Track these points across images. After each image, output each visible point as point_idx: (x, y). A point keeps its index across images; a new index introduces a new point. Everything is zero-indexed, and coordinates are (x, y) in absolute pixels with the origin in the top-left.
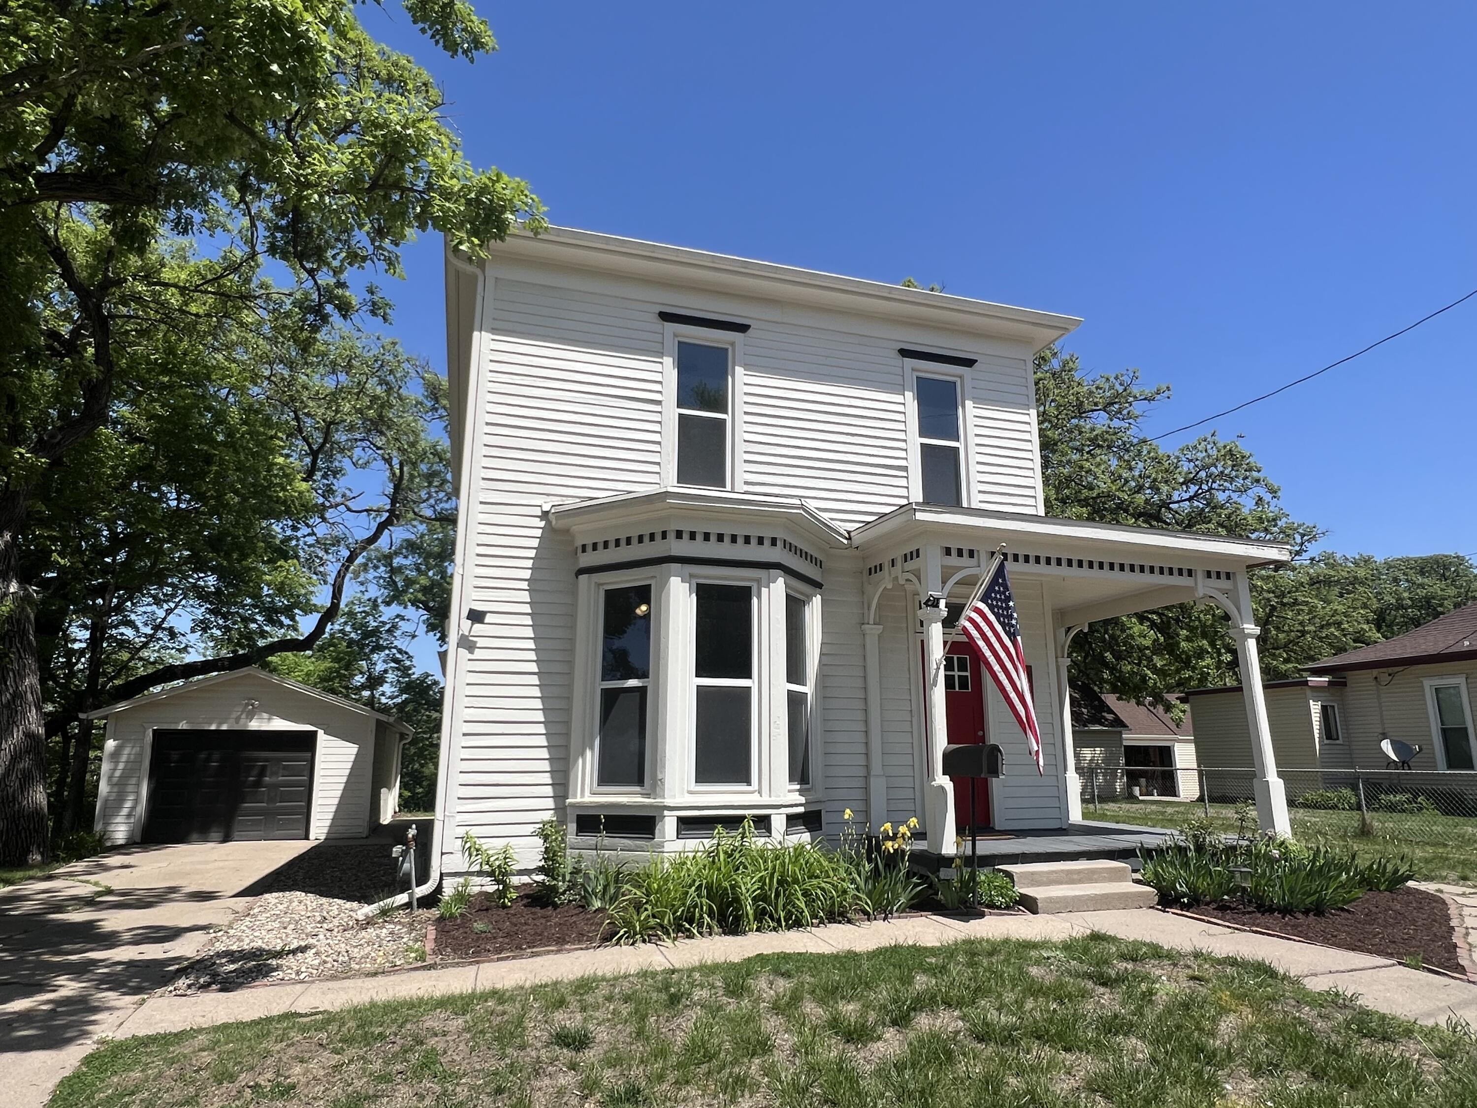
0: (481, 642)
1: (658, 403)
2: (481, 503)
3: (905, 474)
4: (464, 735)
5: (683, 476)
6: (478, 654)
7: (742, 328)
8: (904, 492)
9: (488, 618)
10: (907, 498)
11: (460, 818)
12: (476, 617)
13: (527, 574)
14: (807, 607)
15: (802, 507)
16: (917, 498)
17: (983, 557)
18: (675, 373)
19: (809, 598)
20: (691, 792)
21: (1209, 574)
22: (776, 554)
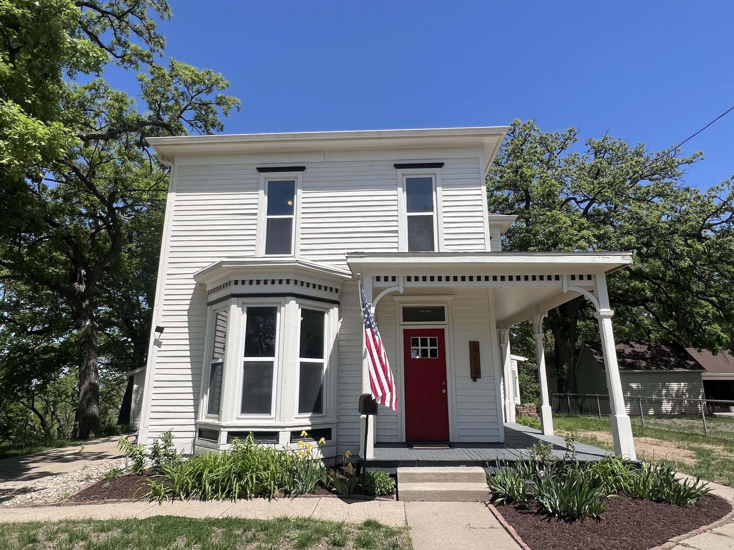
0: (164, 342)
1: (255, 214)
2: (168, 274)
3: (396, 235)
4: (154, 387)
5: (269, 250)
6: (163, 348)
7: (302, 169)
8: (395, 245)
9: (165, 330)
10: (398, 248)
11: (151, 428)
12: (160, 330)
13: (187, 307)
14: (326, 315)
15: (297, 261)
16: (404, 247)
17: (401, 280)
18: (266, 198)
19: (328, 310)
20: (238, 419)
21: (573, 278)
22: (291, 288)
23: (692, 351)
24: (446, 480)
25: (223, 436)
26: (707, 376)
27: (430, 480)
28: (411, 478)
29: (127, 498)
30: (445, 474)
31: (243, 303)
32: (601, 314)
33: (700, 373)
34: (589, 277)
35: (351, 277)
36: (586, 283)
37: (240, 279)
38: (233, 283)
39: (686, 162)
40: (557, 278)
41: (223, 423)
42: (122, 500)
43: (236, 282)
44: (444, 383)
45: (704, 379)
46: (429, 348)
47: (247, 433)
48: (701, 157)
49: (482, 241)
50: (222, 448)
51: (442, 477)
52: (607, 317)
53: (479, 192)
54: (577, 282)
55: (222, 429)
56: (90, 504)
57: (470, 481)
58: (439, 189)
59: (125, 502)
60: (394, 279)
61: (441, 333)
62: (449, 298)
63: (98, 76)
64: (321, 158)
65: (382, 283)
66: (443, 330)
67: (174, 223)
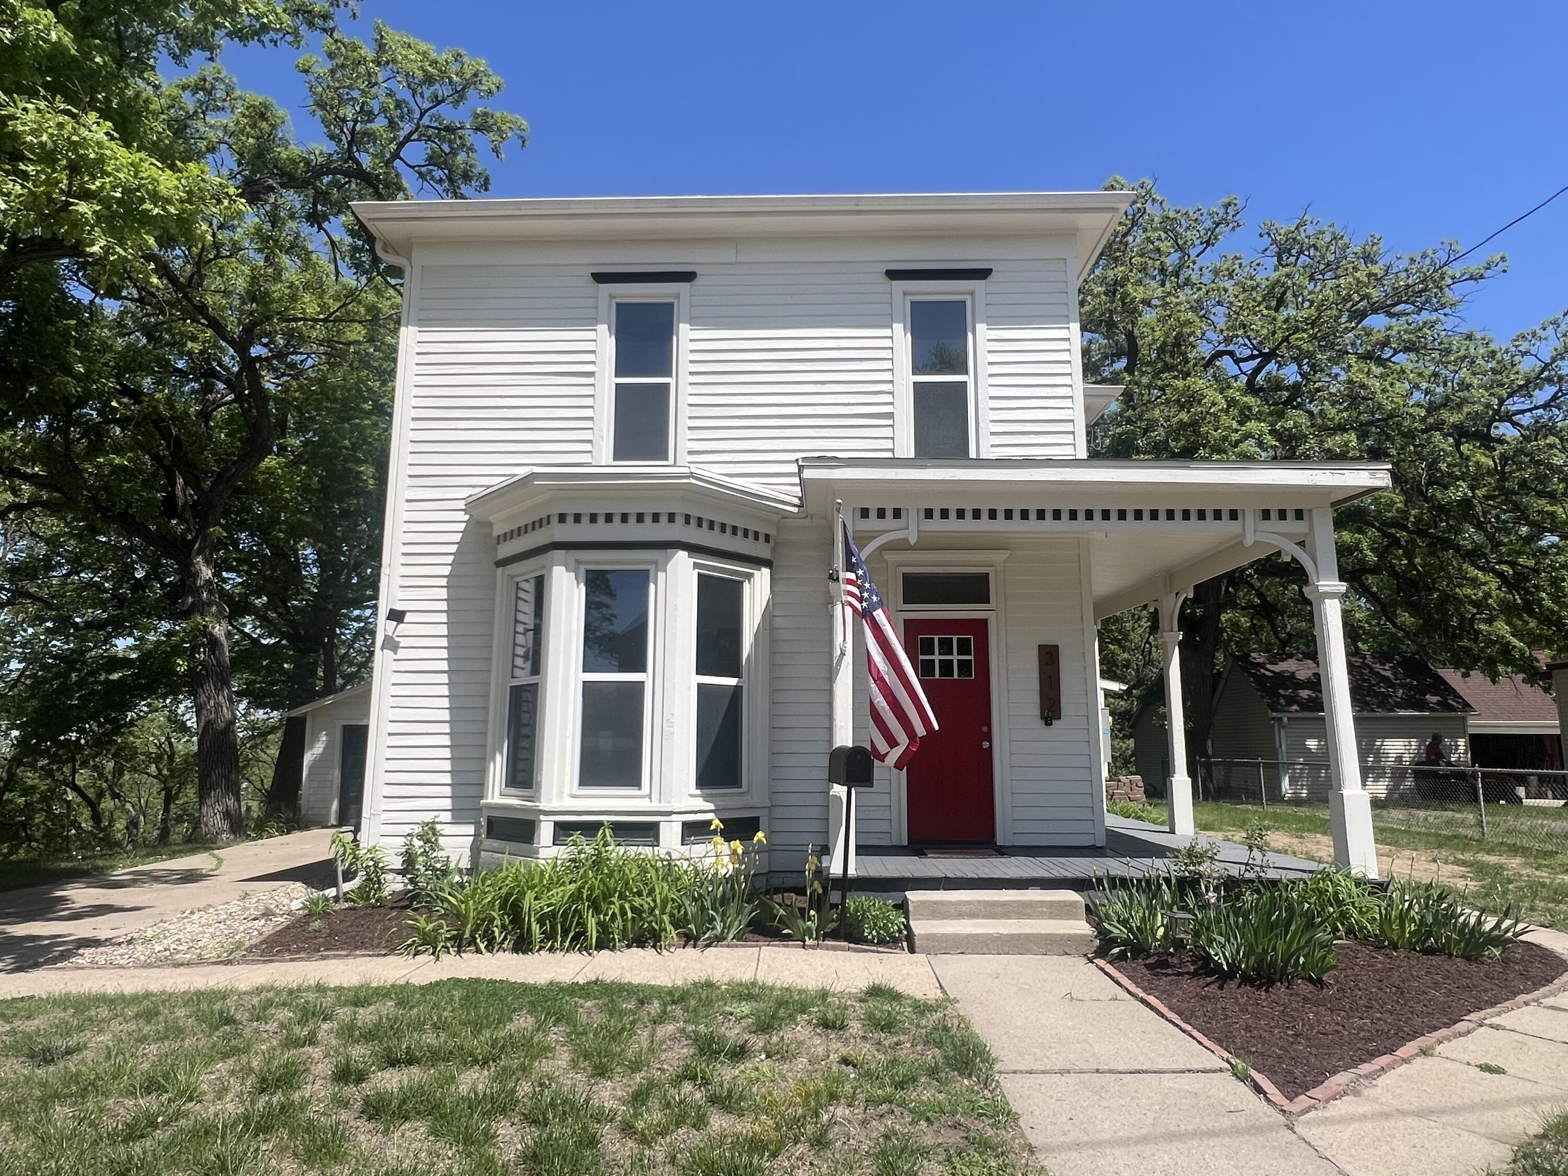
0: (404, 642)
1: (591, 374)
2: (408, 501)
3: (890, 422)
4: (390, 734)
5: (620, 453)
6: (401, 653)
7: (688, 277)
8: (888, 444)
9: (408, 618)
10: (892, 450)
11: (385, 816)
12: (397, 616)
13: (448, 570)
14: (746, 586)
15: (691, 475)
16: (906, 448)
17: (913, 515)
18: (613, 340)
19: (749, 576)
20: (573, 796)
21: (1266, 515)
22: (677, 532)
23: (1451, 676)
24: (1005, 916)
25: (546, 831)
26: (1479, 724)
27: (973, 915)
28: (936, 911)
29: (366, 948)
30: (1003, 904)
31: (578, 562)
32: (1321, 589)
33: (1464, 719)
34: (1299, 515)
35: (795, 510)
36: (1292, 526)
37: (570, 510)
38: (556, 518)
39: (1471, 278)
40: (1234, 515)
41: (543, 805)
42: (358, 952)
43: (562, 518)
44: (985, 729)
45: (1471, 731)
46: (955, 657)
47: (600, 824)
48: (1502, 266)
49: (1068, 439)
50: (543, 853)
51: (999, 910)
52: (1331, 595)
53: (1064, 334)
54: (1274, 524)
55: (542, 817)
56: (292, 960)
57: (1052, 916)
58: (981, 327)
59: (364, 956)
60: (897, 513)
61: (980, 627)
62: (998, 557)
63: (211, 59)
64: (725, 255)
65: (873, 523)
66: (984, 622)
67: (416, 392)
